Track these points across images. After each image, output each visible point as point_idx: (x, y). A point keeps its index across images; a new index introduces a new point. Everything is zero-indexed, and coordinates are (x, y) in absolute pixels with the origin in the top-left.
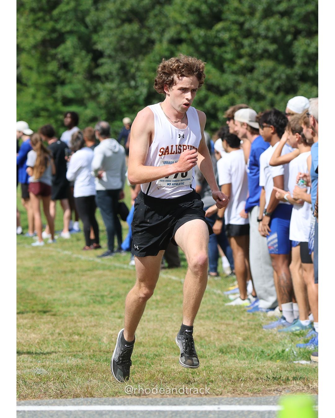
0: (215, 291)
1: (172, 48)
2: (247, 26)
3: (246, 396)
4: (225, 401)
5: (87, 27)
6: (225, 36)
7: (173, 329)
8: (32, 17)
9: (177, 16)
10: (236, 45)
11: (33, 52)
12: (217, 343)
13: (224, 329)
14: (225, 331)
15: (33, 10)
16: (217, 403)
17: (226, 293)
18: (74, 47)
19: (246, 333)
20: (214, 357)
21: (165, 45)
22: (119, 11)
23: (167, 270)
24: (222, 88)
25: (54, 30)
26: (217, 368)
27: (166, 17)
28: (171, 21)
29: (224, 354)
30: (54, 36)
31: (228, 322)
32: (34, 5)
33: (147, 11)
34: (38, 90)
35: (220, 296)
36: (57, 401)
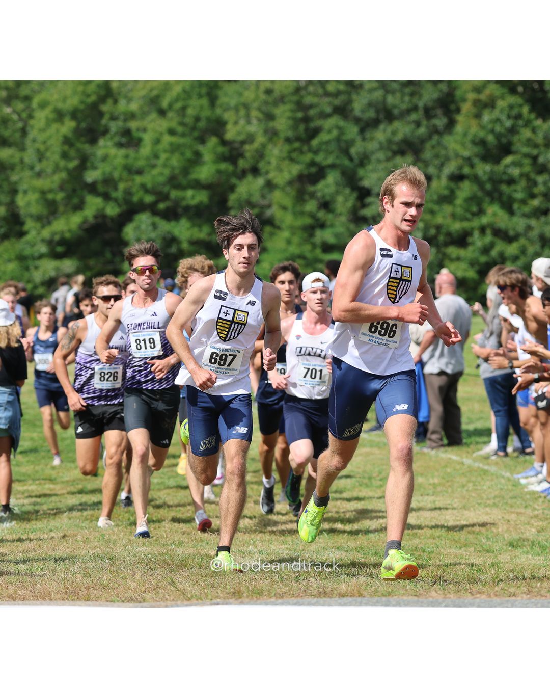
0: (503, 473)
1: (452, 185)
2: (541, 160)
3: (544, 598)
4: (520, 603)
5: (351, 159)
6: (515, 172)
7: (454, 518)
8: (287, 147)
9: (458, 147)
10: (528, 183)
11: (288, 189)
12: (506, 535)
13: (515, 519)
14: (516, 521)
15: (288, 140)
16: (510, 605)
17: (516, 476)
18: (337, 184)
19: (541, 523)
20: (503, 552)
21: (444, 181)
22: (390, 141)
23: (447, 448)
24: (511, 233)
25: (312, 163)
26: (508, 564)
27: (446, 148)
28: (451, 154)
29: (515, 548)
30: (313, 170)
31: (519, 510)
32: (290, 134)
33: (423, 141)
34: (293, 234)
35: (509, 480)
36: (321, 600)
